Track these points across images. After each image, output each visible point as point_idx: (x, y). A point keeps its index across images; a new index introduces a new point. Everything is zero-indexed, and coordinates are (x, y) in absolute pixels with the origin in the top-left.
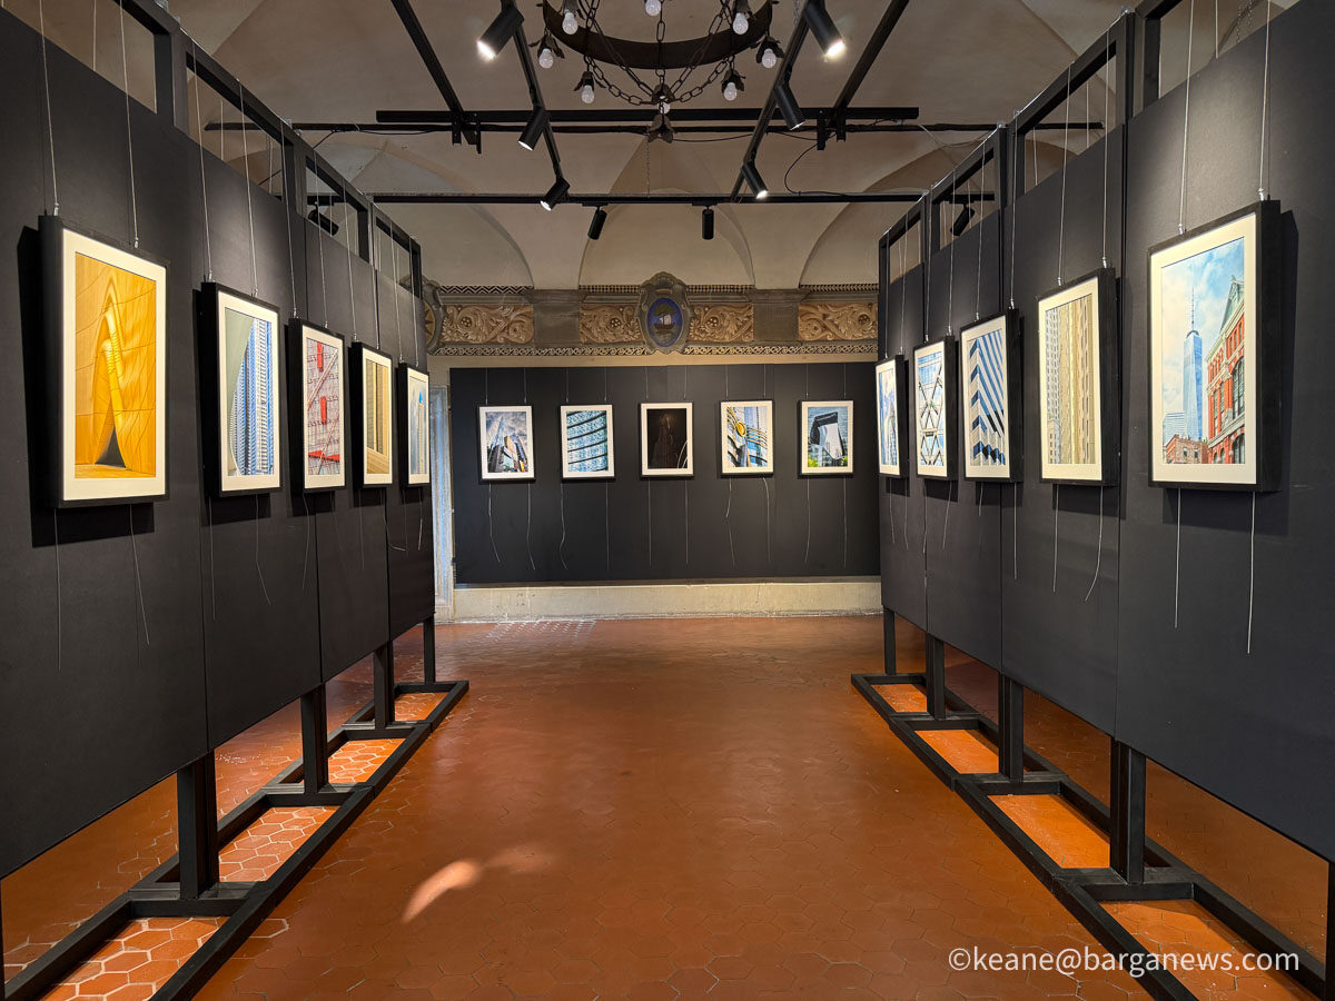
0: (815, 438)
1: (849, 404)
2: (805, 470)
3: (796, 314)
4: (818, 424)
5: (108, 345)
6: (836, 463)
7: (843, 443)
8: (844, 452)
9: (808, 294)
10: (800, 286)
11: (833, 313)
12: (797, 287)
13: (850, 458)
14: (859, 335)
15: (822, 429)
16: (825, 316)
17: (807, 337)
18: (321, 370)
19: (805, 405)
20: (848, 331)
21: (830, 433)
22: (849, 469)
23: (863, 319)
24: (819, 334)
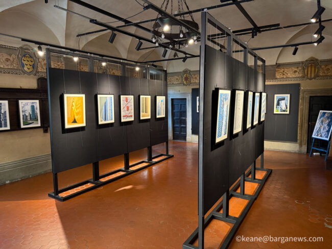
0: (278, 104)
1: (289, 95)
2: (275, 112)
3: (276, 71)
4: (279, 100)
5: (73, 107)
6: (284, 111)
7: (286, 106)
8: (287, 108)
9: (278, 66)
10: (276, 64)
11: (286, 70)
12: (275, 64)
13: (288, 110)
14: (294, 76)
15: (280, 102)
16: (284, 71)
17: (278, 77)
18: (127, 102)
19: (276, 96)
20: (290, 74)
21: (283, 103)
22: (288, 113)
23: (295, 72)
24: (282, 76)
